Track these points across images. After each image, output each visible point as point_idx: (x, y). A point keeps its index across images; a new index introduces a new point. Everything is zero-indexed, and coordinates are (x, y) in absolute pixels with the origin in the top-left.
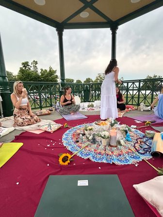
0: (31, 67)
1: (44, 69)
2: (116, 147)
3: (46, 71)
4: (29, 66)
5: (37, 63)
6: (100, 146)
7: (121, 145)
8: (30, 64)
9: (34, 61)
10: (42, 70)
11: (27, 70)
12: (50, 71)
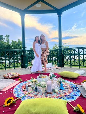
0: (4, 39)
1: (14, 41)
2: (51, 93)
3: (16, 42)
4: (3, 38)
5: (9, 37)
6: (39, 93)
7: (55, 92)
8: (3, 37)
9: (7, 35)
10: (12, 41)
11: (2, 41)
12: (19, 42)
